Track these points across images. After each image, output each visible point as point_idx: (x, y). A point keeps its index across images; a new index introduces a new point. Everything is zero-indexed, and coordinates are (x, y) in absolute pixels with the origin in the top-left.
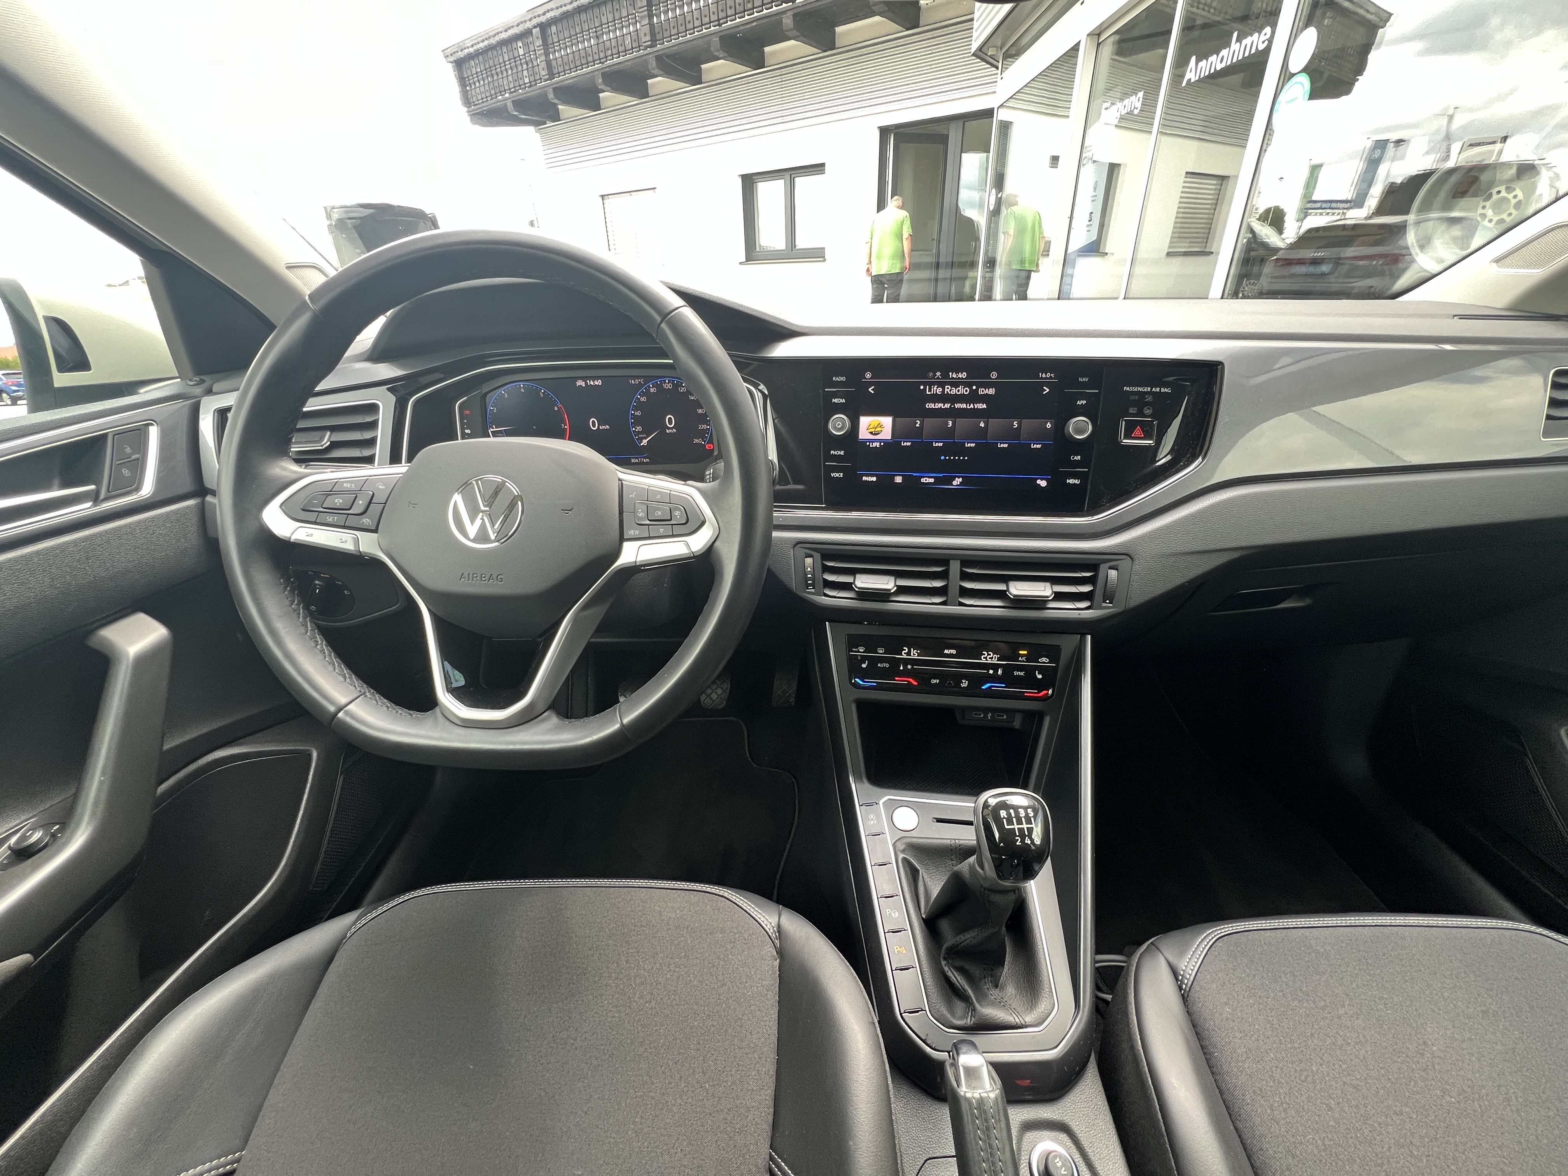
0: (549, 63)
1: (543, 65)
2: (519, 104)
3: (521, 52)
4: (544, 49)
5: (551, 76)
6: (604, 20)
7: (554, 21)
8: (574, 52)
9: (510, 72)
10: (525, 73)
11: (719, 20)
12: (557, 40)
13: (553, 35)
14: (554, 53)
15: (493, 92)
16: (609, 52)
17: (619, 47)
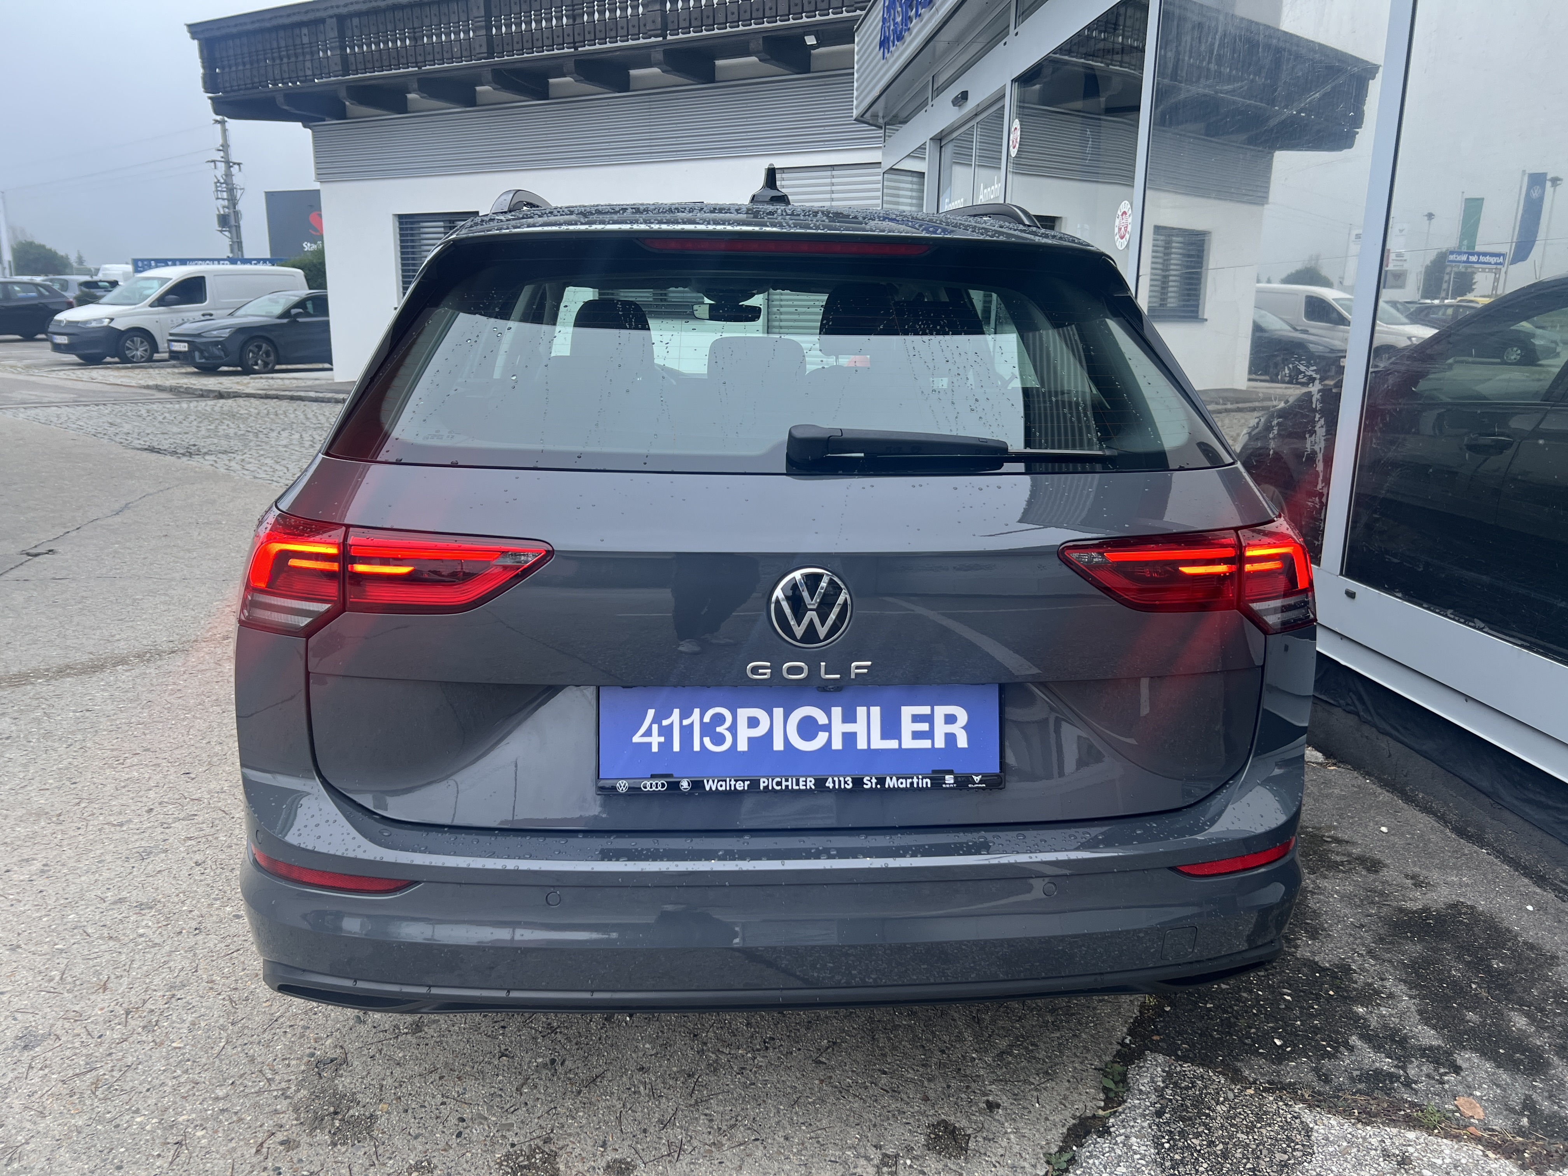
0: (344, 59)
1: (338, 59)
2: (291, 97)
3: (306, 40)
4: (339, 42)
5: (346, 71)
6: (427, 21)
7: (359, 14)
8: (381, 50)
9: (285, 60)
10: (308, 64)
11: (574, 43)
12: (359, 34)
13: (355, 29)
14: (352, 48)
15: (256, 80)
16: (430, 57)
17: (443, 53)
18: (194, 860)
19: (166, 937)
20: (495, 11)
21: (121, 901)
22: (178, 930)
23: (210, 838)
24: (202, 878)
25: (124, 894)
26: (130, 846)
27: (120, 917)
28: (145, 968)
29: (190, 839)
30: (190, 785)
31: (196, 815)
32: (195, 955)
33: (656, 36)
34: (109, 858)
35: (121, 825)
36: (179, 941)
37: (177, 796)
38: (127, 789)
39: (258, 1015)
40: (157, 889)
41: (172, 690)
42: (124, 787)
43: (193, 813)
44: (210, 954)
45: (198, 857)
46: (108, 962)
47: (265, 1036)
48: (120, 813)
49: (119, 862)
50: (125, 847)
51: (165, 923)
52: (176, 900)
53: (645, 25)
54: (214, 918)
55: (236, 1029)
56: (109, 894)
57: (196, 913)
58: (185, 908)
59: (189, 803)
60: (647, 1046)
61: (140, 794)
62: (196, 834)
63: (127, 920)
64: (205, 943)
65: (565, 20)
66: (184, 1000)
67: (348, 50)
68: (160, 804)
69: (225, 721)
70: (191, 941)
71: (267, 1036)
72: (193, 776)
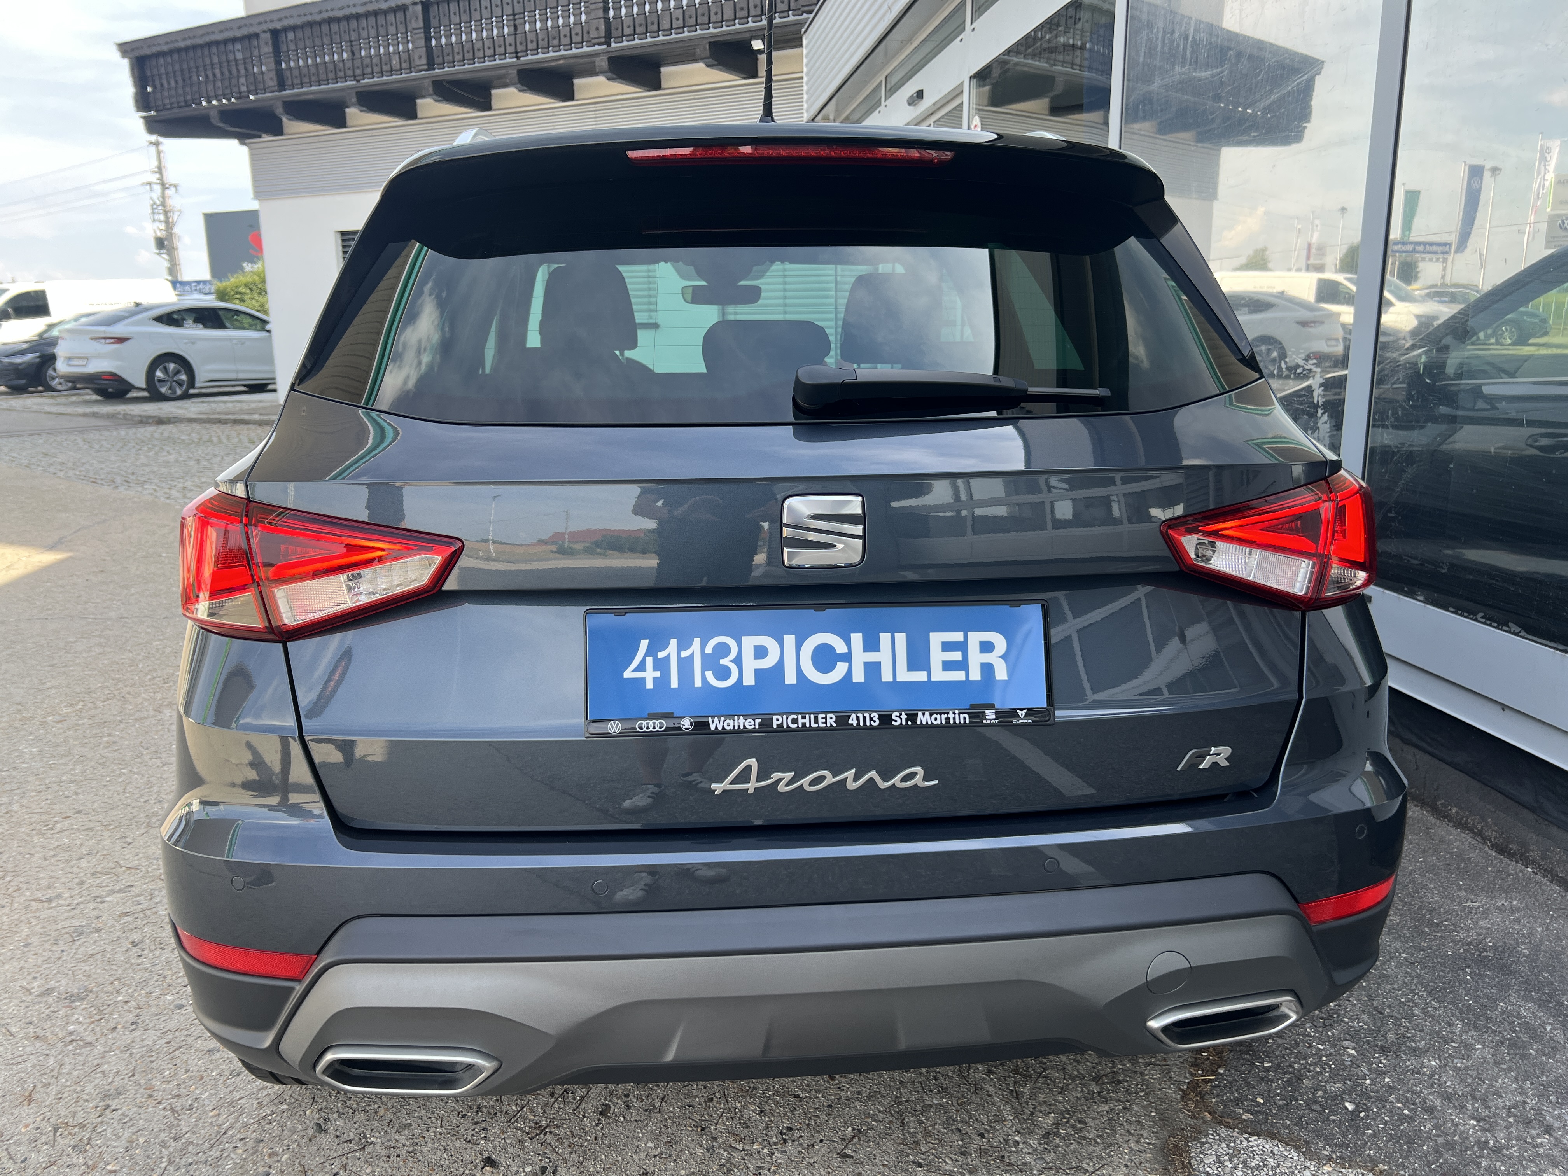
0: (280, 74)
1: (273, 74)
2: (226, 114)
3: (239, 56)
4: (274, 56)
5: (282, 86)
6: (364, 34)
7: (294, 28)
8: (317, 64)
9: (219, 77)
10: (243, 80)
11: (517, 52)
12: (294, 48)
13: (290, 43)
14: (288, 63)
15: (189, 97)
16: (369, 70)
17: (383, 65)
18: (131, 940)
19: (99, 1034)
20: (434, 22)
21: (49, 991)
22: (112, 1025)
23: (148, 913)
24: (139, 961)
25: (52, 983)
26: (59, 926)
27: (47, 1012)
28: (75, 1073)
29: (126, 914)
30: (126, 851)
31: (132, 886)
32: (131, 1054)
33: (600, 44)
34: (34, 940)
35: (49, 901)
36: (114, 1039)
37: (111, 865)
38: (56, 858)
39: (204, 1128)
40: (89, 976)
41: (107, 743)
42: (54, 856)
43: (129, 884)
44: (150, 1054)
45: (136, 937)
46: (34, 1066)
47: (212, 1153)
48: (49, 887)
49: (47, 946)
50: (54, 927)
51: (97, 1017)
52: (110, 988)
53: (588, 33)
54: (153, 1009)
55: (179, 1145)
56: (36, 984)
57: (133, 1003)
58: (120, 998)
59: (124, 872)
60: (650, 1144)
61: (71, 864)
62: (132, 909)
63: (56, 1015)
64: (143, 1040)
65: (506, 30)
66: (120, 1112)
67: (284, 65)
68: (93, 874)
69: (165, 776)
70: (129, 1037)
71: (215, 1153)
72: (129, 840)
